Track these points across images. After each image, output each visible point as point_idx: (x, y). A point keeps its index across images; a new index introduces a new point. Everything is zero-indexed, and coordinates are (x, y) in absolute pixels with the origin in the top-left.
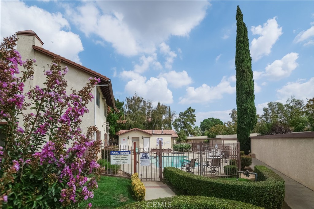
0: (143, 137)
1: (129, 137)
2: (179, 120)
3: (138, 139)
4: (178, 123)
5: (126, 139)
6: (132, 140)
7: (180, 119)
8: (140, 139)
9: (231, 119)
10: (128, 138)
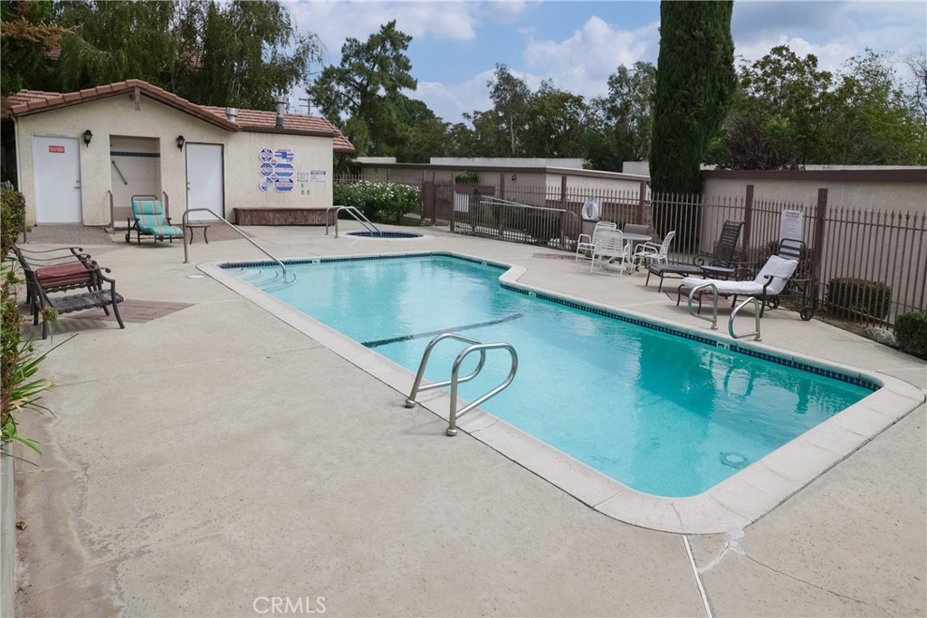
0: (181, 138)
1: (88, 133)
2: (343, 76)
3: (148, 150)
4: (336, 88)
5: (70, 146)
6: (112, 154)
7: (348, 72)
8: (167, 149)
9: (492, 100)
10: (87, 137)
